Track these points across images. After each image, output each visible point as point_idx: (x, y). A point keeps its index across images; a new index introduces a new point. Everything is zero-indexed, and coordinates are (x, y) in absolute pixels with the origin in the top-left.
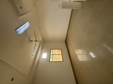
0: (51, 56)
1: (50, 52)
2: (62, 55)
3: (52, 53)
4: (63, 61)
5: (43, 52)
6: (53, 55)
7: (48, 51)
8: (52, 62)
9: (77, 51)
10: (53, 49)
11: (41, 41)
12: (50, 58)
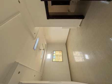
0: (54, 57)
1: (53, 53)
2: (62, 56)
3: (54, 55)
4: (63, 61)
5: (48, 53)
6: (55, 56)
7: (51, 53)
8: (55, 61)
9: (75, 53)
10: (55, 51)
11: (46, 45)
12: (53, 58)
